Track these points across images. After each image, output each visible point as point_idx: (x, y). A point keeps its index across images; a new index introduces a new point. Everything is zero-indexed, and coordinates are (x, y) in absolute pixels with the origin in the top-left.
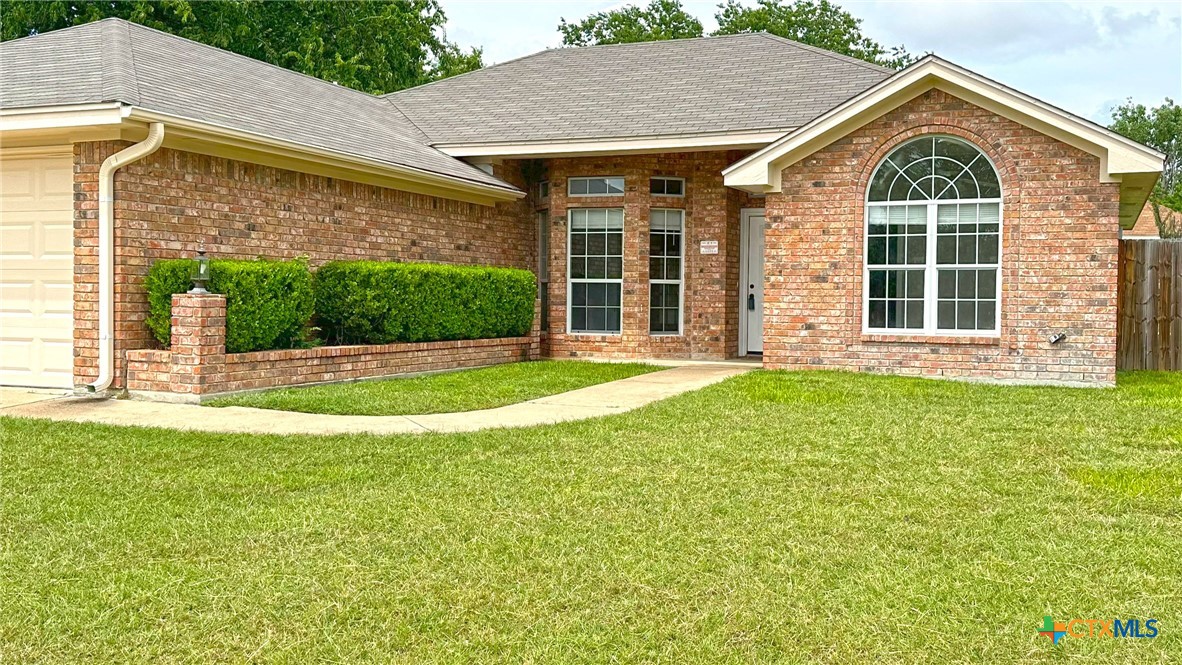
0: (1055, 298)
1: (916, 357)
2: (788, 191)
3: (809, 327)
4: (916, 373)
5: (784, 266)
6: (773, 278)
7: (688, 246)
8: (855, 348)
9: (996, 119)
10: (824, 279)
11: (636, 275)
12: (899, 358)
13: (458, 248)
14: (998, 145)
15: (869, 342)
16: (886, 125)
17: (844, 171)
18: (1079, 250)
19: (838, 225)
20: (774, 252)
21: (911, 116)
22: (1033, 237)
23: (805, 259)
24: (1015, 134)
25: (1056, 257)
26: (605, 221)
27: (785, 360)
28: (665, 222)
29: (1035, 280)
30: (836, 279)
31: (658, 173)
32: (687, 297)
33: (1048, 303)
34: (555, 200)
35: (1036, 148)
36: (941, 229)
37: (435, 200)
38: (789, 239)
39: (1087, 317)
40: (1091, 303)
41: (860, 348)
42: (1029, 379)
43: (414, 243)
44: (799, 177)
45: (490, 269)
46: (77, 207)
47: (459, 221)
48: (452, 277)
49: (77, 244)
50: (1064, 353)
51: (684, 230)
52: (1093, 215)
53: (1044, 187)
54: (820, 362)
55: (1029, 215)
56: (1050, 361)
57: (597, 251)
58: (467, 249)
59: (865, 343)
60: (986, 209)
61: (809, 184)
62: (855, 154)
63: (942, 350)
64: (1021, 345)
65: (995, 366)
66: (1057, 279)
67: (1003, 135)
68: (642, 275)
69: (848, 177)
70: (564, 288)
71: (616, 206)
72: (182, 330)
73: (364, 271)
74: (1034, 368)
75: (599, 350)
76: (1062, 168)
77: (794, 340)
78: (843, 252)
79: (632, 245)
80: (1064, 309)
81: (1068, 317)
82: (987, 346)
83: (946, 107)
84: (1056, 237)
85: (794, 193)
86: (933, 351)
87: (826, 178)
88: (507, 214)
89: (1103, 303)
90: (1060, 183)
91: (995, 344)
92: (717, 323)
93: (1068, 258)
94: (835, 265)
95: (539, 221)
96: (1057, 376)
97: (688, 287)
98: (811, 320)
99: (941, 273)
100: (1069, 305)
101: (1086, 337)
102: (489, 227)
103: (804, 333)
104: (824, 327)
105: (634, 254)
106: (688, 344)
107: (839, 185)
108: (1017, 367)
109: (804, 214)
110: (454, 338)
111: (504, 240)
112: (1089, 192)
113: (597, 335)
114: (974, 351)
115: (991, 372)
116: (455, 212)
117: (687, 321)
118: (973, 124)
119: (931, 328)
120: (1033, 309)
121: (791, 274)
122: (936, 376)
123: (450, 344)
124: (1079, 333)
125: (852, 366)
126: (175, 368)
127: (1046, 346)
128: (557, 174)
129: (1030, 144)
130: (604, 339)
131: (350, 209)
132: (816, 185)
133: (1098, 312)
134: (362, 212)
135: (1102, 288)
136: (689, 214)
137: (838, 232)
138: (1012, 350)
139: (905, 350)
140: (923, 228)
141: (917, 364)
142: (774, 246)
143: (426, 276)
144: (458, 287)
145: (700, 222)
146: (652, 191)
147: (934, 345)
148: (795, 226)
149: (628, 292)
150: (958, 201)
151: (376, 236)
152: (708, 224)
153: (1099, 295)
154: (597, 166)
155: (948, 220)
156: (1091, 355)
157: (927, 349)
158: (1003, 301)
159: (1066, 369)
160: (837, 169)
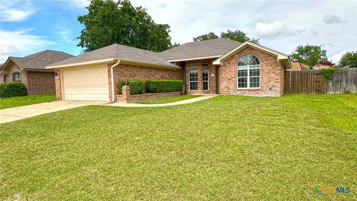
0: (270, 81)
1: (246, 92)
2: (224, 65)
3: (228, 88)
4: (246, 95)
5: (223, 78)
6: (222, 80)
7: (209, 75)
8: (236, 91)
9: (259, 51)
10: (230, 80)
11: (200, 80)
12: (243, 93)
13: (170, 77)
14: (259, 55)
15: (238, 90)
16: (240, 53)
17: (233, 61)
18: (274, 73)
19: (232, 70)
20: (222, 75)
21: (244, 51)
22: (266, 71)
23: (227, 76)
24: (262, 53)
25: (270, 74)
26: (195, 72)
27: (224, 94)
28: (205, 71)
29: (266, 78)
30: (232, 80)
31: (204, 63)
32: (209, 84)
33: (268, 82)
34: (187, 68)
35: (266, 56)
36: (250, 70)
37: (166, 69)
38: (224, 73)
39: (275, 84)
40: (276, 82)
41: (237, 91)
42: (265, 95)
43: (162, 77)
44: (226, 62)
45: (175, 80)
46: (108, 73)
47: (170, 73)
48: (168, 82)
49: (109, 79)
50: (271, 91)
51: (208, 72)
52: (276, 67)
53: (267, 62)
54: (230, 94)
55: (265, 67)
56: (269, 92)
57: (194, 77)
58: (172, 77)
59: (237, 90)
60: (258, 67)
61: (227, 64)
62: (235, 58)
63: (250, 91)
64: (264, 90)
65: (259, 93)
66: (270, 78)
67: (260, 54)
68: (201, 80)
69: (234, 62)
70: (189, 83)
71: (196, 69)
72: (124, 92)
73: (153, 82)
74: (266, 94)
75: (195, 93)
76: (270, 59)
77: (225, 90)
78: (233, 75)
79: (199, 75)
80: (271, 83)
81: (272, 85)
82: (258, 90)
83: (250, 49)
84: (269, 71)
85: (225, 65)
86: (249, 91)
87: (230, 62)
88: (179, 71)
89: (278, 82)
90: (270, 61)
91: (259, 90)
92: (214, 88)
93: (272, 74)
94: (232, 77)
95: (184, 72)
96: (270, 95)
97: (209, 82)
98: (228, 87)
99: (250, 78)
100: (272, 83)
101: (275, 88)
102: (175, 73)
103: (227, 89)
104: (230, 88)
105: (200, 77)
106: (210, 92)
107: (232, 63)
108: (263, 94)
109: (226, 69)
110: (169, 92)
111: (178, 75)
112: (275, 63)
113: (194, 91)
114: (256, 91)
115: (259, 94)
116: (169, 71)
117: (209, 88)
118: (255, 52)
119: (248, 87)
120: (266, 83)
121: (225, 79)
122: (249, 95)
123: (168, 93)
125: (235, 94)
126: (123, 97)
127: (268, 90)
128: (187, 64)
129: (265, 55)
130: (195, 91)
131: (151, 72)
132: (229, 64)
133: (277, 83)
134: (153, 72)
135: (278, 79)
136: (209, 70)
137: (232, 71)
138: (262, 91)
139: (244, 91)
140: (247, 70)
141: (246, 94)
142: (222, 74)
143: (163, 82)
144: (169, 83)
145: (211, 71)
146: (202, 66)
147: (249, 90)
148: (225, 71)
149: (199, 83)
150: (253, 65)
151: (156, 76)
152: (212, 71)
153: (277, 81)
154: (193, 62)
155: (251, 69)
156: (276, 91)
157: (248, 91)
158: (261, 82)
159: (272, 94)
160: (232, 61)
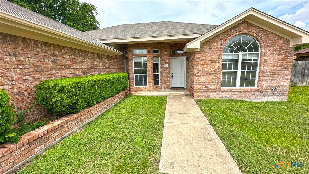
0: (273, 79)
1: (235, 94)
2: (201, 50)
3: (207, 87)
4: (235, 98)
5: (200, 71)
6: (197, 74)
7: (161, 65)
9: (262, 29)
10: (211, 75)
11: (151, 73)
12: (231, 95)
14: (262, 37)
15: (224, 91)
17: (217, 45)
18: (281, 65)
19: (215, 60)
20: (197, 67)
21: (238, 29)
22: (269, 62)
23: (206, 69)
24: (267, 34)
25: (275, 68)
26: (142, 60)
27: (200, 96)
28: (156, 60)
29: (269, 74)
30: (214, 74)
31: (154, 48)
32: (161, 77)
34: (129, 55)
35: (272, 38)
36: (243, 60)
38: (201, 64)
39: (282, 83)
40: (283, 80)
41: (220, 92)
42: (265, 100)
44: (205, 46)
45: (117, 75)
50: (275, 92)
51: (160, 62)
52: (287, 56)
53: (273, 48)
54: (210, 96)
55: (268, 56)
56: (271, 95)
59: (222, 91)
61: (207, 48)
62: (221, 40)
63: (242, 92)
64: (264, 91)
65: (256, 96)
66: (275, 74)
67: (263, 34)
69: (219, 46)
70: (133, 76)
71: (145, 56)
74: (266, 96)
76: (279, 43)
77: (202, 91)
78: (217, 67)
79: (149, 66)
80: (276, 81)
81: (277, 83)
82: (255, 91)
83: (248, 26)
84: (275, 62)
85: (203, 51)
86: (240, 93)
87: (212, 47)
89: (286, 79)
90: (278, 47)
91: (257, 90)
92: (168, 82)
93: (278, 68)
94: (214, 71)
95: (125, 60)
96: (272, 98)
97: (161, 75)
98: (207, 85)
99: (242, 72)
101: (281, 88)
103: (205, 89)
104: (211, 87)
105: (150, 68)
106: (162, 87)
107: (216, 48)
108: (262, 96)
109: (206, 57)
112: (286, 50)
113: (141, 87)
114: (251, 92)
115: (255, 98)
116: (104, 58)
117: (161, 82)
118: (255, 31)
119: (238, 86)
120: (268, 81)
121: (202, 73)
122: (241, 99)
124: (279, 87)
125: (218, 98)
127: (270, 91)
130: (143, 88)
132: (210, 48)
133: (285, 82)
135: (287, 76)
136: (161, 58)
138: (261, 92)
139: (232, 92)
140: (237, 60)
141: (236, 96)
148: (203, 60)
149: (149, 77)
150: (248, 53)
152: (165, 60)
154: (140, 46)
155: (244, 58)
156: (282, 93)
158: (259, 79)
159: (275, 96)
